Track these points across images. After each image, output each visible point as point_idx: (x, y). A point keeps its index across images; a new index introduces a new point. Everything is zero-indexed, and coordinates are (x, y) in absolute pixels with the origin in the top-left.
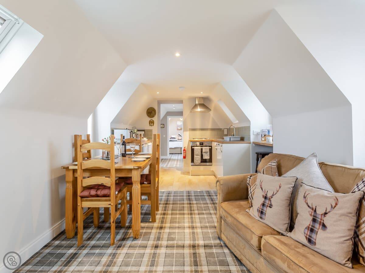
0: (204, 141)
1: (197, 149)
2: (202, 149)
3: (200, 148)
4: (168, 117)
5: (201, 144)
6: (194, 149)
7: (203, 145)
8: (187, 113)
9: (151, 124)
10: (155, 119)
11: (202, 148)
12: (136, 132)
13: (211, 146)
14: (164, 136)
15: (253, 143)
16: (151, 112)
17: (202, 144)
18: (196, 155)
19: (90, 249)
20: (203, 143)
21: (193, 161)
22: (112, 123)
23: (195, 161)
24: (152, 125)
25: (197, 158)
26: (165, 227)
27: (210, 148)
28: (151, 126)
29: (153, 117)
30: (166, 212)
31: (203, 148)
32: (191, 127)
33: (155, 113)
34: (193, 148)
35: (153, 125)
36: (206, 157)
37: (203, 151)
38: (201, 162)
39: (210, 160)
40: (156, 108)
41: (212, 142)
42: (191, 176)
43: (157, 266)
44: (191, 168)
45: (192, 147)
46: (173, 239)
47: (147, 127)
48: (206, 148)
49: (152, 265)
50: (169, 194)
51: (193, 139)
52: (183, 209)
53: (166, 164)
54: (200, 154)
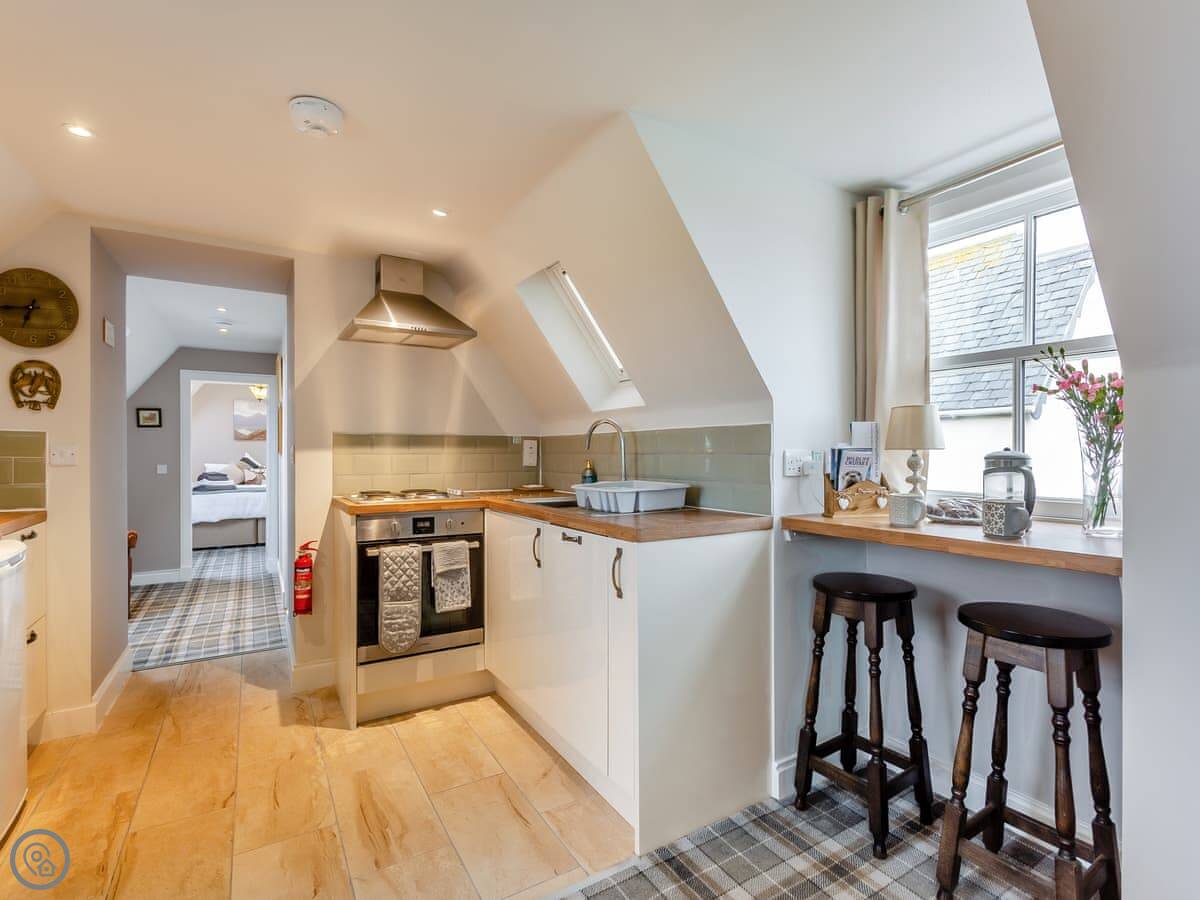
0: (438, 508)
1: (399, 562)
2: (427, 557)
3: (416, 550)
5: (421, 525)
6: (375, 560)
7: (431, 529)
9: (33, 392)
10: (71, 358)
11: (427, 548)
13: (479, 537)
16: (27, 304)
17: (423, 527)
18: (393, 599)
20: (431, 520)
21: (368, 631)
23: (385, 634)
24: (39, 397)
25: (401, 615)
27: (476, 544)
28: (35, 406)
29: (50, 340)
31: (436, 547)
32: (342, 429)
34: (370, 552)
35: (52, 404)
36: (454, 599)
37: (439, 566)
38: (421, 636)
39: (474, 618)
40: (79, 281)
41: (483, 510)
42: (358, 725)
44: (357, 681)
45: (362, 548)
48: (450, 553)
54: (418, 588)
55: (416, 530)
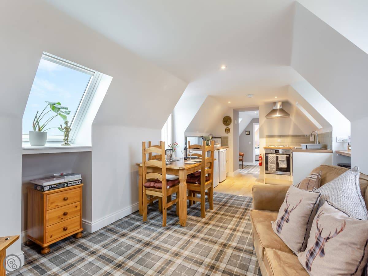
0: (280, 149)
1: (272, 158)
2: (277, 157)
3: (275, 155)
4: (253, 124)
5: (277, 151)
7: (279, 152)
8: (263, 120)
10: (231, 127)
11: (277, 155)
12: (211, 139)
14: (250, 143)
15: (336, 152)
16: (227, 121)
18: (271, 163)
19: (149, 225)
21: (267, 169)
22: (186, 131)
23: (269, 169)
24: (228, 132)
25: (272, 166)
26: (210, 224)
27: (288, 156)
28: (227, 133)
29: (229, 125)
30: (219, 212)
31: (279, 155)
32: (268, 134)
33: (231, 121)
34: (267, 155)
36: (283, 165)
37: (279, 159)
38: (276, 171)
39: (287, 170)
40: (232, 116)
42: (265, 183)
43: (185, 250)
44: (266, 176)
46: (211, 235)
47: (224, 134)
48: (282, 156)
49: (182, 248)
50: (231, 197)
51: (269, 146)
52: (236, 212)
53: (248, 171)
54: (275, 162)
55: (276, 152)
